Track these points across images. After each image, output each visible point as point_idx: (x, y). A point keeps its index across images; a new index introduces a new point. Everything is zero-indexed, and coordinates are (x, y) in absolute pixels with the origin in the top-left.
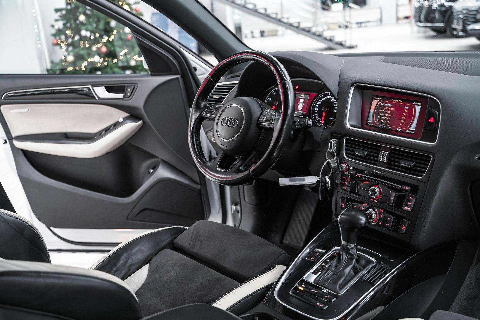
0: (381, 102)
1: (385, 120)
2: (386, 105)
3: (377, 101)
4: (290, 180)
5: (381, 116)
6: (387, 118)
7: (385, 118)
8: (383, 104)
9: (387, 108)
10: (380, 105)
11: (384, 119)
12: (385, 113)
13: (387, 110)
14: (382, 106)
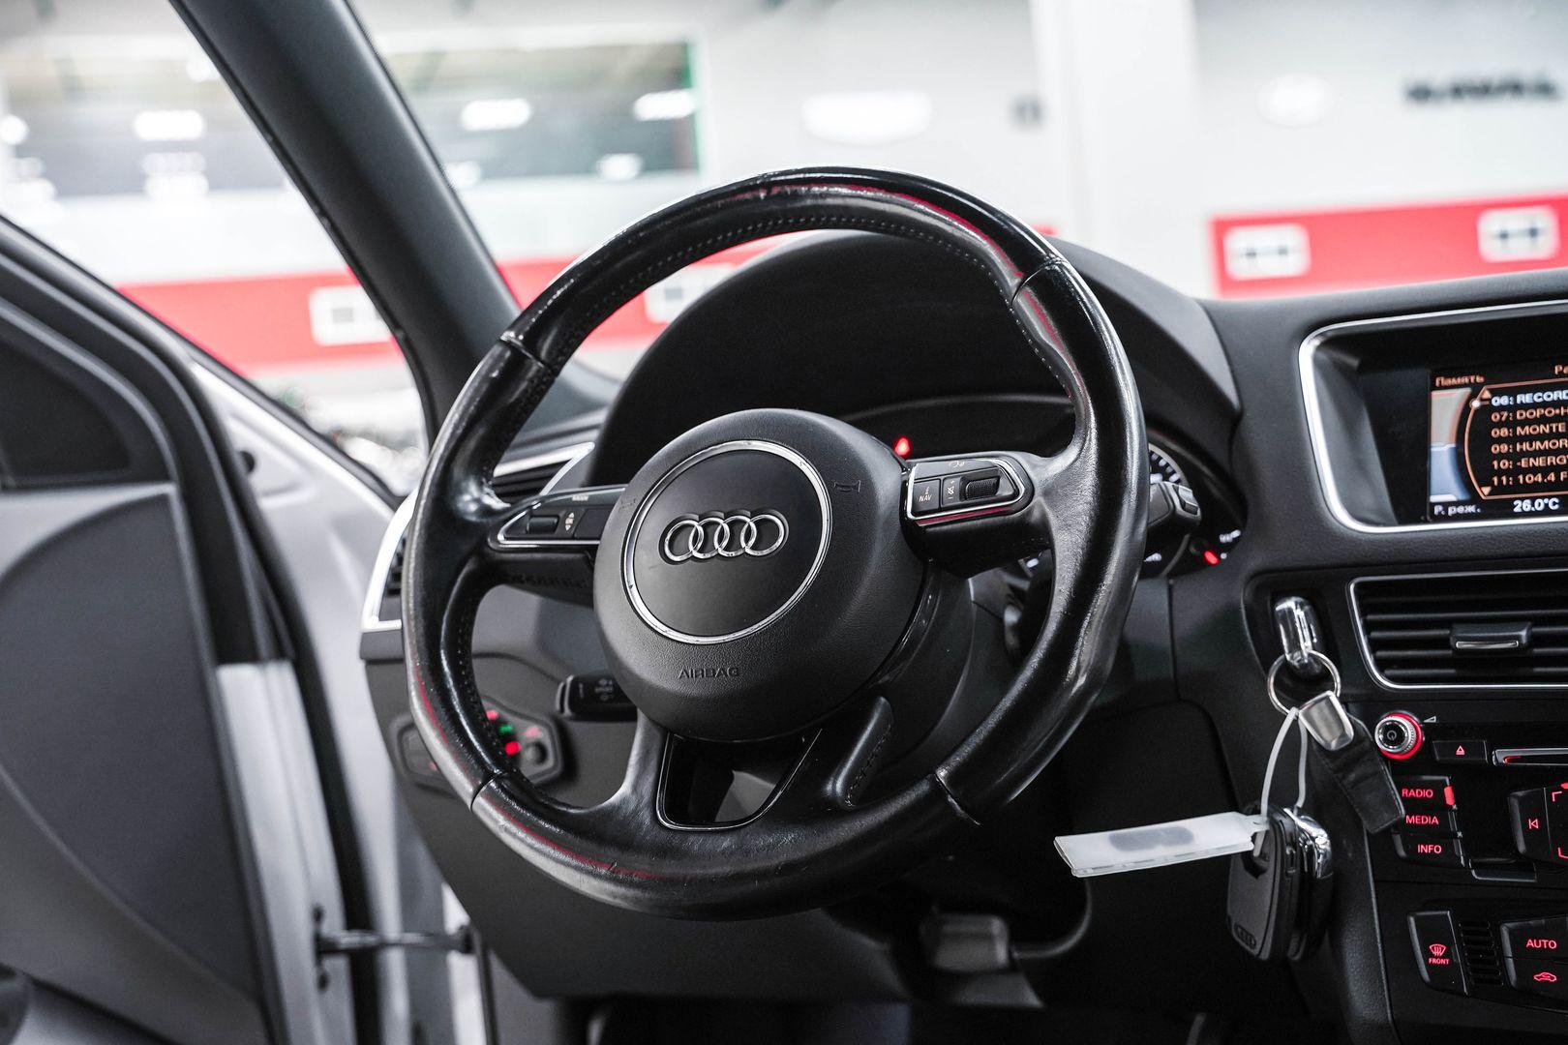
0: (1487, 395)
1: (1545, 471)
2: (1522, 398)
3: (1459, 395)
4: (1120, 844)
5: (1515, 457)
6: (1551, 460)
7: (1539, 462)
8: (1504, 400)
9: (1538, 413)
10: (1487, 409)
11: (1534, 470)
12: (1530, 438)
13: (1543, 420)
14: (1501, 408)
